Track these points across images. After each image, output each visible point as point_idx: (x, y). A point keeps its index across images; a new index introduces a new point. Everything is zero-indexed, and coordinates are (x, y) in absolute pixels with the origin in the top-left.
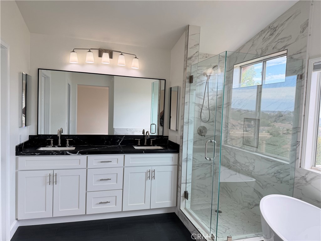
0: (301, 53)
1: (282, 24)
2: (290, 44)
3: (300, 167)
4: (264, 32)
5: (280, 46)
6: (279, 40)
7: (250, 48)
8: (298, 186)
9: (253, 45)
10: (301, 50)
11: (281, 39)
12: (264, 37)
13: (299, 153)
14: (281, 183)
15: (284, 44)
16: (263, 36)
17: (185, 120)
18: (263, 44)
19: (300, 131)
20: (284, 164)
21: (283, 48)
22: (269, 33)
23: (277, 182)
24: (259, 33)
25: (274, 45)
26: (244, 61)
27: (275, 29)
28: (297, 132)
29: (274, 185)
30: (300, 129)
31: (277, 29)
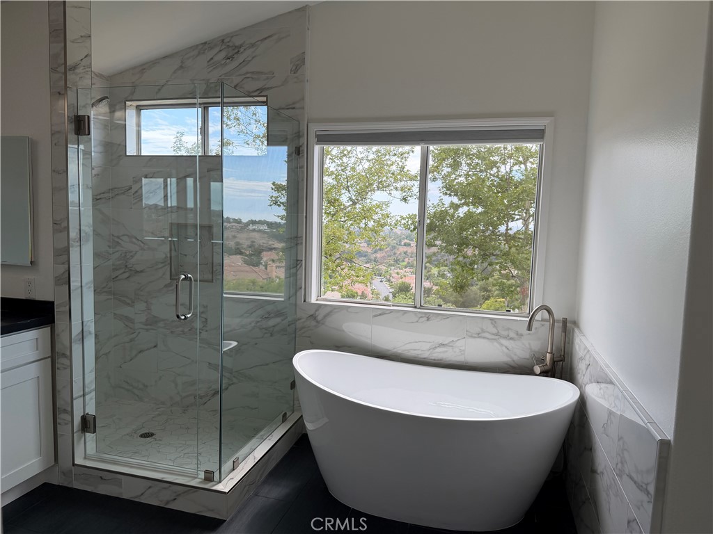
0: (294, 108)
1: (253, 45)
2: (271, 88)
3: (305, 301)
4: (212, 48)
5: (252, 85)
6: (247, 73)
7: (175, 72)
8: (304, 333)
9: (181, 67)
10: (294, 103)
11: (253, 73)
12: (212, 59)
13: (301, 279)
14: (272, 335)
15: (259, 85)
16: (210, 54)
17: (73, 234)
18: (209, 73)
19: (302, 243)
20: (275, 302)
21: (258, 92)
22: (223, 54)
23: (262, 337)
24: (197, 45)
25: (236, 80)
26: (158, 97)
27: (237, 50)
28: (297, 244)
29: (256, 344)
30: (302, 240)
31: (242, 50)
